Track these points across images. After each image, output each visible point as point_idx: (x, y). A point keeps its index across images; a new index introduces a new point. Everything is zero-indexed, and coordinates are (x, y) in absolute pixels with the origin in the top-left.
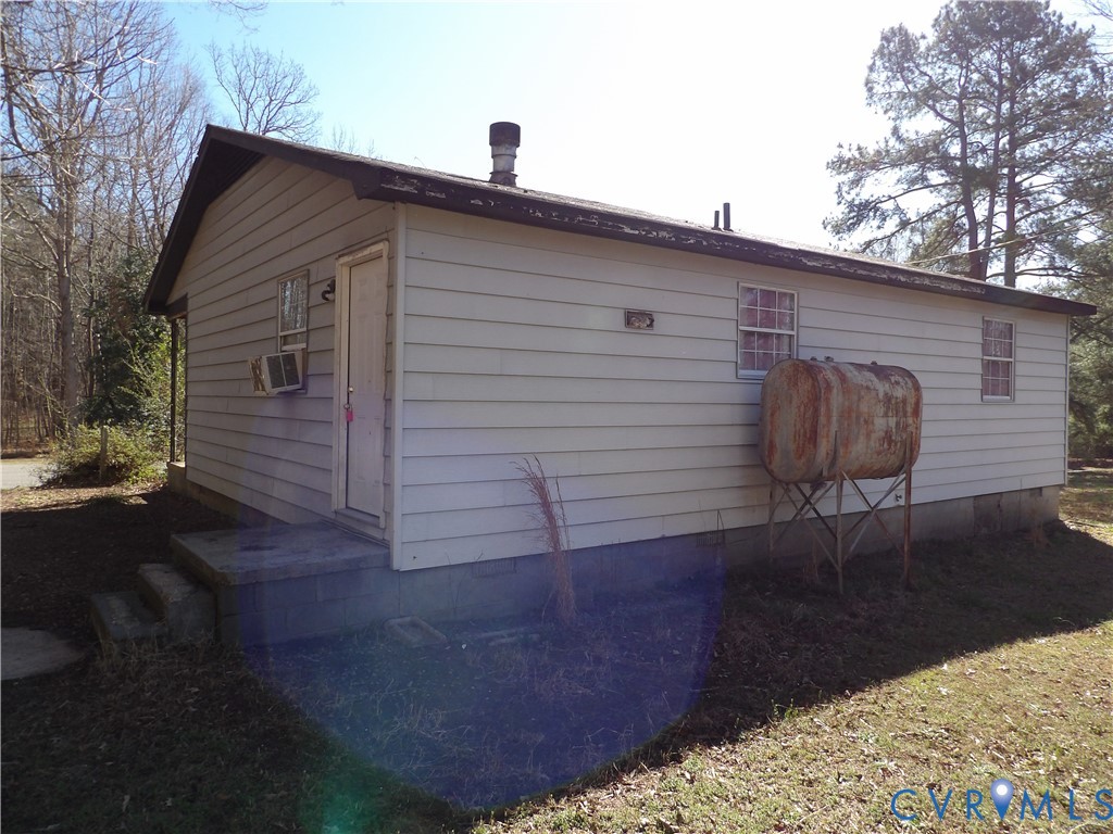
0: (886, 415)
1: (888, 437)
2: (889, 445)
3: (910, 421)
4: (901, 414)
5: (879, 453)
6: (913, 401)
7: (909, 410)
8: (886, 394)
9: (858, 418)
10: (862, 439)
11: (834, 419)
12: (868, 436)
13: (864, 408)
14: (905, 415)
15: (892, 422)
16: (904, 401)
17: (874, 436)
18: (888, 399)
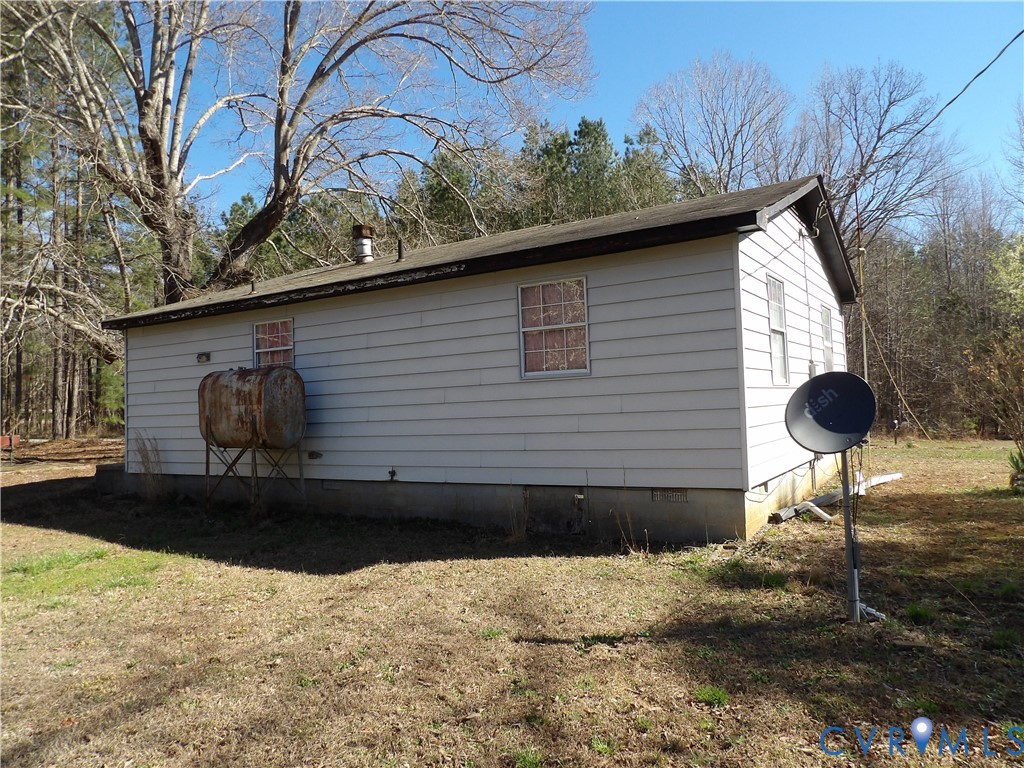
0: (238, 404)
1: (240, 419)
2: (242, 424)
3: (255, 407)
4: (248, 403)
5: (237, 430)
6: (257, 393)
7: (254, 399)
8: (237, 389)
9: (221, 407)
10: (224, 420)
11: (207, 408)
12: (228, 418)
13: (224, 400)
14: (251, 403)
15: (242, 408)
16: (250, 393)
17: (232, 418)
18: (239, 392)
